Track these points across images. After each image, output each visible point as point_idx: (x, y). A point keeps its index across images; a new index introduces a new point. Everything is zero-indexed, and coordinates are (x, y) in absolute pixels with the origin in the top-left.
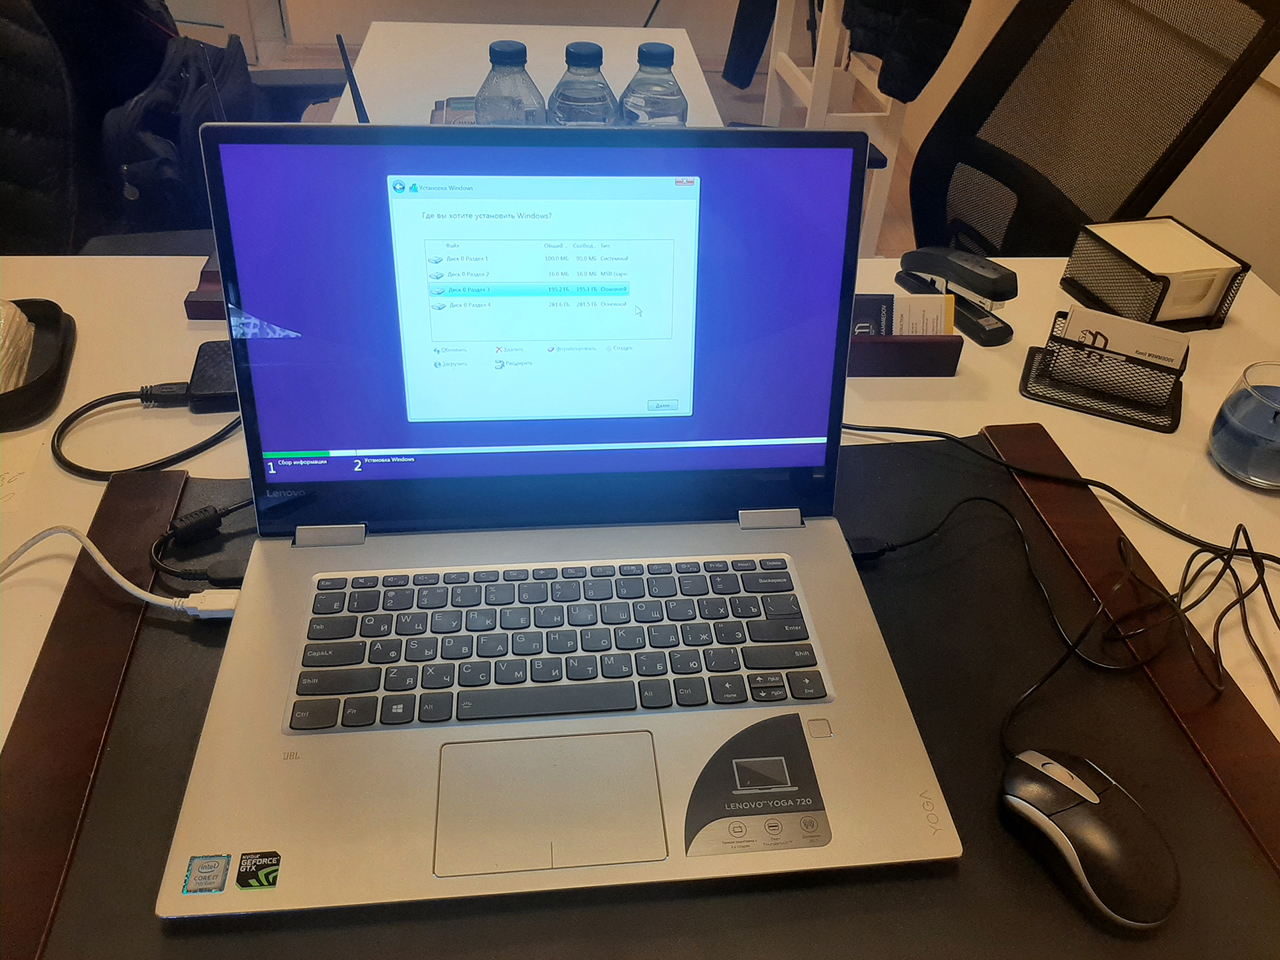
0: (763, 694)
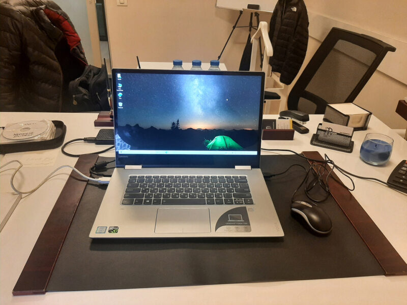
0: (237, 203)
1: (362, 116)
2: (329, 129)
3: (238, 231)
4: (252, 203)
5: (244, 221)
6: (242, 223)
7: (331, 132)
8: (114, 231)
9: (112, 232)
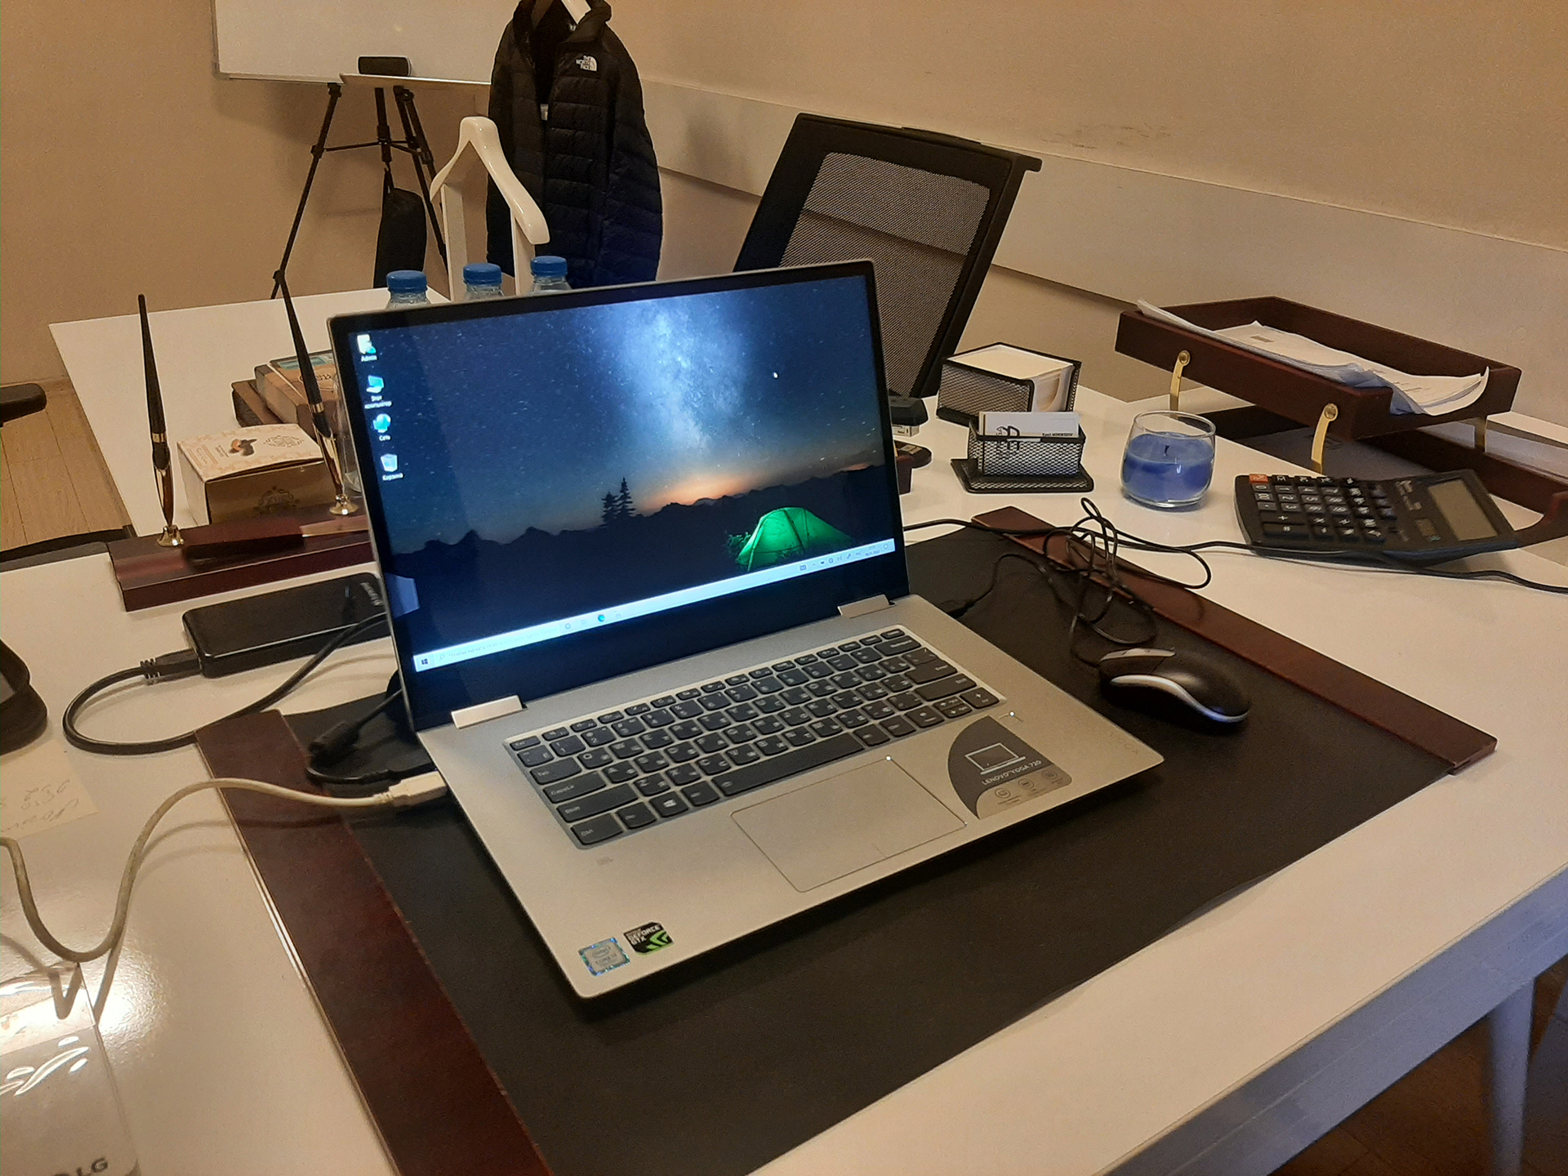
0: (954, 712)
1: (1059, 375)
2: (1008, 430)
3: (1035, 793)
4: (995, 702)
5: (1024, 758)
6: (1026, 767)
7: (1018, 437)
8: (654, 939)
9: (650, 947)
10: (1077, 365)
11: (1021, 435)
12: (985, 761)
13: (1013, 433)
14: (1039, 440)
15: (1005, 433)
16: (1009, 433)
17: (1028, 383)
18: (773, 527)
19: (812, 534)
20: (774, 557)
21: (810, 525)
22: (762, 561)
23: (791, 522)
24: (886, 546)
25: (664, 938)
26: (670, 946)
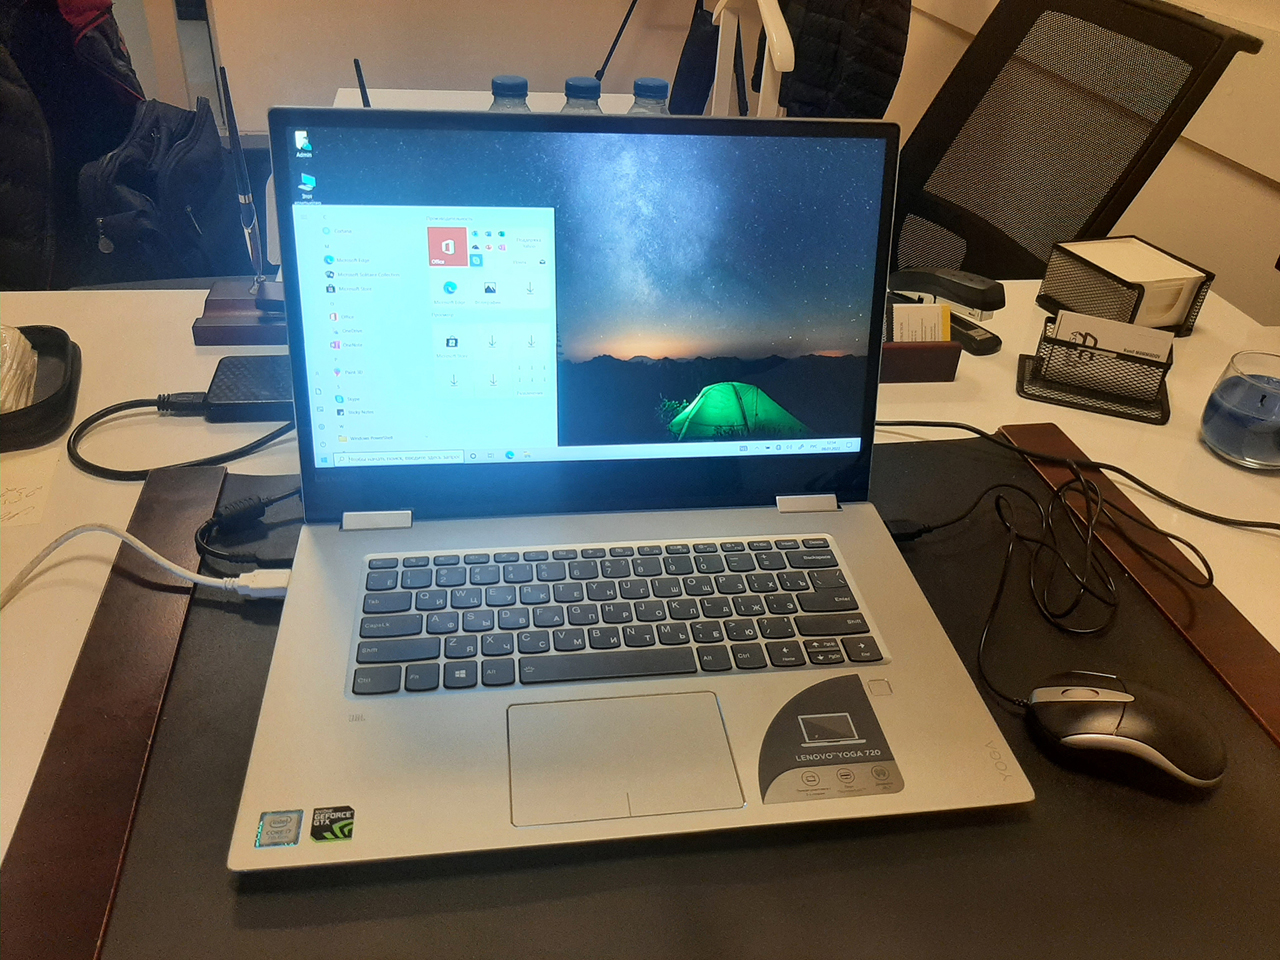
0: (821, 658)
1: (1182, 285)
2: (1085, 338)
3: (851, 792)
4: (876, 658)
5: (864, 741)
6: (859, 753)
7: (1094, 348)
8: (336, 827)
9: (328, 835)
10: (1210, 277)
11: (1098, 346)
12: (816, 731)
13: (1090, 342)
14: (1115, 355)
15: (1080, 340)
16: (1084, 341)
17: (1138, 289)
18: (717, 400)
19: (762, 416)
20: (712, 431)
21: (759, 404)
22: (695, 433)
23: (739, 399)
24: (851, 445)
25: (346, 830)
26: (346, 842)
